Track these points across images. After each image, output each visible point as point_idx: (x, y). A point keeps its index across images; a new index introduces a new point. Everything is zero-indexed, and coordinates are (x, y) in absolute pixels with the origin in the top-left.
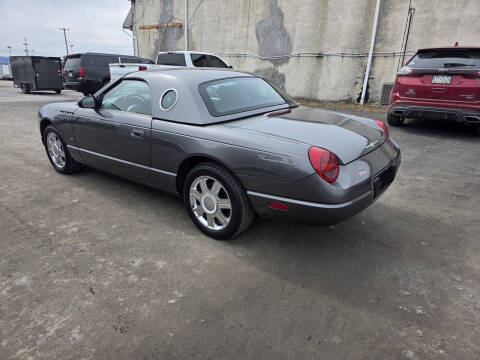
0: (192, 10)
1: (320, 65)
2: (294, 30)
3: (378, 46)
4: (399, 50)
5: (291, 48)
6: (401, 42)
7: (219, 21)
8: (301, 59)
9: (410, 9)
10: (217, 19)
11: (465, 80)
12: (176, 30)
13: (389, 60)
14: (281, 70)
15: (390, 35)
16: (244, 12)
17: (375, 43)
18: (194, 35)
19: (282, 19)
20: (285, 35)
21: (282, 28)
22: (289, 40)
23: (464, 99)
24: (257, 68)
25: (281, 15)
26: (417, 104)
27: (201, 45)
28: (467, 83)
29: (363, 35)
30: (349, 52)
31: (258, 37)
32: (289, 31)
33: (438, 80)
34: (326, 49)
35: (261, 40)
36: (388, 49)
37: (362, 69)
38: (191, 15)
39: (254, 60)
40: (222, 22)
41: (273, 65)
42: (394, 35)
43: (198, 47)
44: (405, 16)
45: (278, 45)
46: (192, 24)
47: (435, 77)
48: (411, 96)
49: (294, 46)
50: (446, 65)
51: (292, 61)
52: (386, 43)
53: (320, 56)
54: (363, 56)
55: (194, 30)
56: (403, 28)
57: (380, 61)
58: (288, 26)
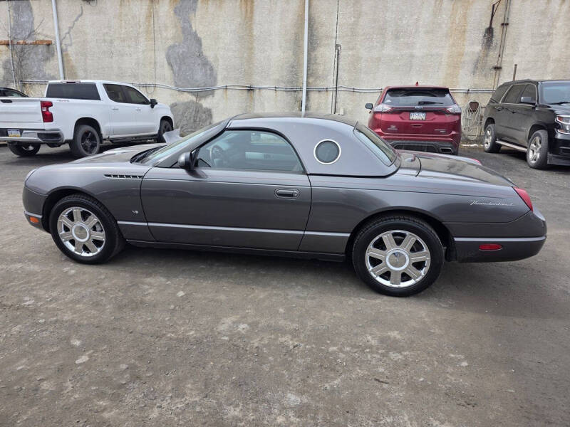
0: (65, 25)
1: (252, 99)
2: (216, 59)
3: (311, 80)
4: (332, 85)
5: (215, 79)
6: (332, 78)
7: (111, 42)
8: (229, 92)
9: (337, 46)
10: (108, 38)
11: (436, 116)
12: (41, 49)
13: (323, 95)
14: (206, 103)
15: (320, 70)
16: (147, 32)
17: (307, 78)
18: (73, 58)
19: (201, 45)
20: (205, 63)
21: (200, 55)
22: (212, 69)
23: (439, 133)
24: (173, 102)
25: (199, 41)
26: (400, 139)
27: (85, 71)
28: (439, 119)
29: (294, 69)
30: (282, 85)
31: (170, 64)
32: (211, 60)
33: (415, 117)
34: (256, 81)
35: (176, 68)
36: (321, 84)
37: (298, 104)
38: (65, 31)
39: (169, 92)
40: (116, 43)
41: (194, 99)
42: (324, 70)
43: (81, 73)
44: (333, 53)
45: (199, 76)
46: (66, 41)
47: (412, 114)
48: (394, 132)
49: (219, 77)
50: (420, 103)
51: (218, 93)
52: (317, 78)
53: (251, 89)
54: (297, 91)
55: (71, 50)
56: (332, 65)
57: (314, 96)
58: (209, 54)
